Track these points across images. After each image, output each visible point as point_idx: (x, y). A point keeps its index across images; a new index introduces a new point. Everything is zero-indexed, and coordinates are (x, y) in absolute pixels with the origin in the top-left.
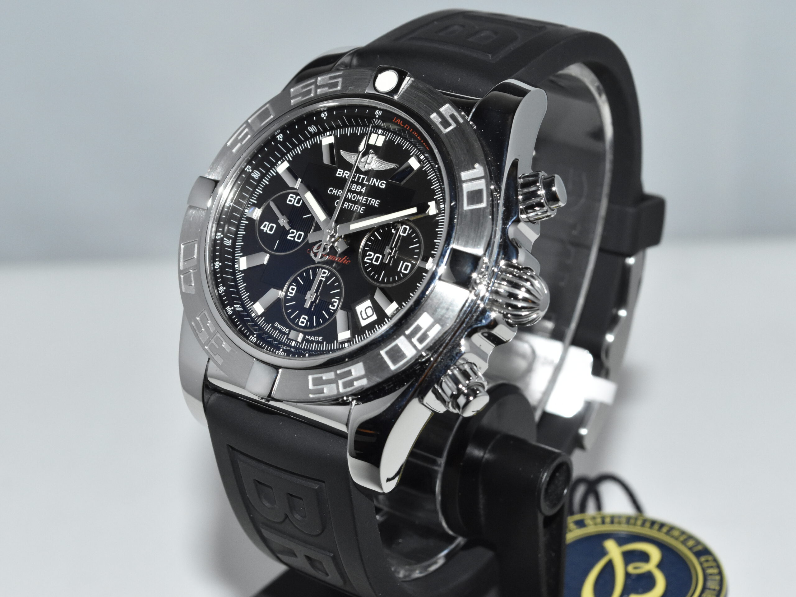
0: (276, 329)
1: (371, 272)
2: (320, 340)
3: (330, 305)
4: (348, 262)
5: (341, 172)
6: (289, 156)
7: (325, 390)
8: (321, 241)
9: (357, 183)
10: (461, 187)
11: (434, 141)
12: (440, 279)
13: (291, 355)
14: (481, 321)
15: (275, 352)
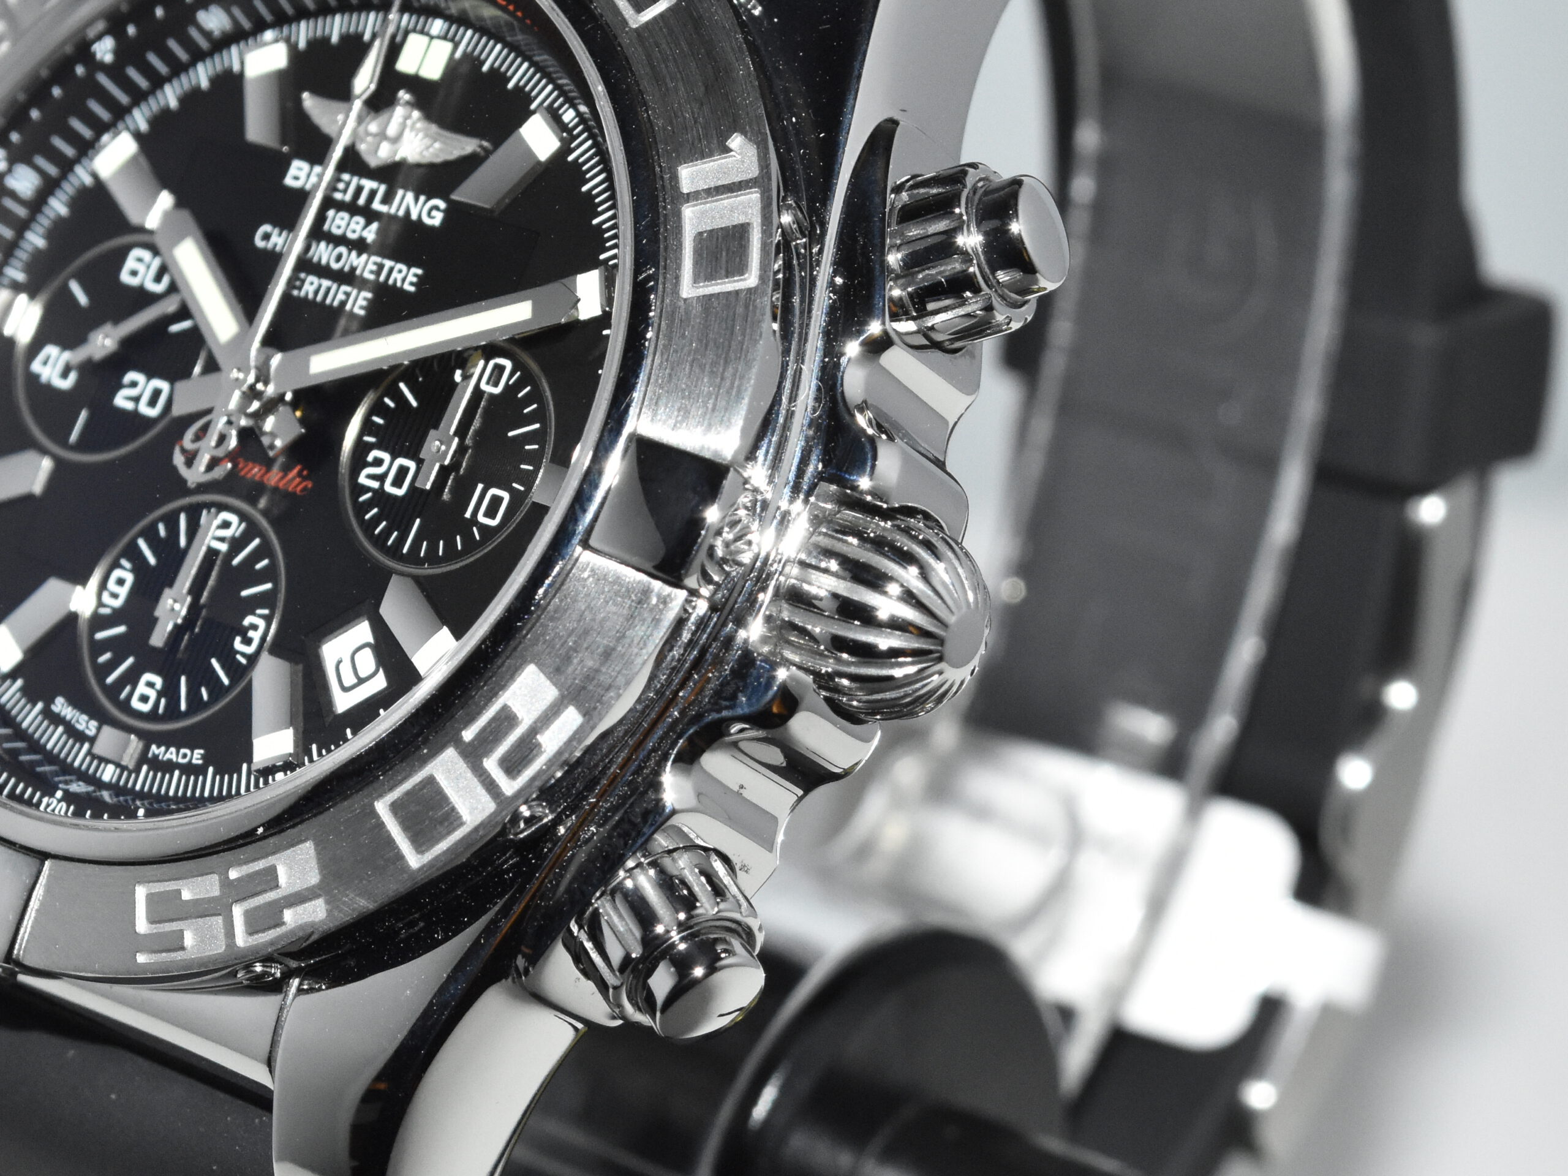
0: (56, 720)
1: (376, 521)
2: (194, 761)
3: (238, 639)
4: (306, 486)
5: (300, 169)
6: (140, 119)
7: (189, 939)
8: (209, 411)
9: (352, 208)
10: (678, 215)
11: (593, 54)
12: (585, 544)
13: (89, 813)
14: (734, 697)
15: (40, 802)
